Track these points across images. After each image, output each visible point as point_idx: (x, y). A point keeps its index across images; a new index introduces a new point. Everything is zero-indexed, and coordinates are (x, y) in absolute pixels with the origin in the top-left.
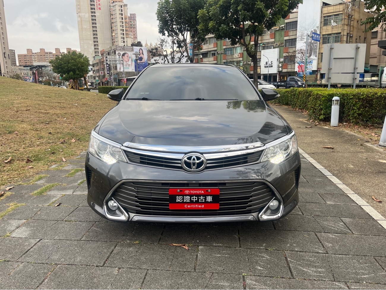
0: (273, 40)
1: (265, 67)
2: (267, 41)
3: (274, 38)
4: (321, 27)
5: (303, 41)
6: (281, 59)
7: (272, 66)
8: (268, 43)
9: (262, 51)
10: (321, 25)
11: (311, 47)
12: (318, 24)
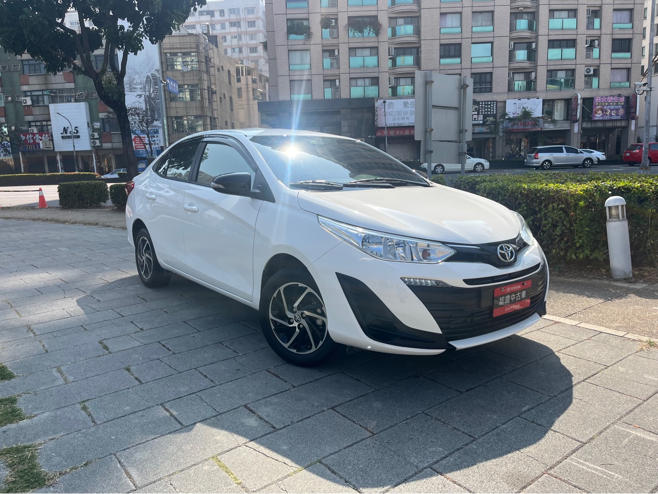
0: (72, 85)
1: (63, 137)
2: (60, 86)
3: (74, 82)
4: (163, 72)
5: (136, 94)
6: (95, 124)
7: (78, 137)
8: (62, 91)
9: (50, 105)
10: (162, 67)
11: (151, 104)
12: (157, 65)
